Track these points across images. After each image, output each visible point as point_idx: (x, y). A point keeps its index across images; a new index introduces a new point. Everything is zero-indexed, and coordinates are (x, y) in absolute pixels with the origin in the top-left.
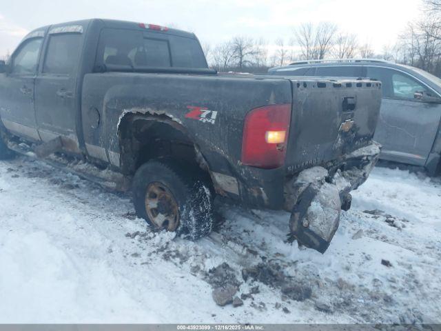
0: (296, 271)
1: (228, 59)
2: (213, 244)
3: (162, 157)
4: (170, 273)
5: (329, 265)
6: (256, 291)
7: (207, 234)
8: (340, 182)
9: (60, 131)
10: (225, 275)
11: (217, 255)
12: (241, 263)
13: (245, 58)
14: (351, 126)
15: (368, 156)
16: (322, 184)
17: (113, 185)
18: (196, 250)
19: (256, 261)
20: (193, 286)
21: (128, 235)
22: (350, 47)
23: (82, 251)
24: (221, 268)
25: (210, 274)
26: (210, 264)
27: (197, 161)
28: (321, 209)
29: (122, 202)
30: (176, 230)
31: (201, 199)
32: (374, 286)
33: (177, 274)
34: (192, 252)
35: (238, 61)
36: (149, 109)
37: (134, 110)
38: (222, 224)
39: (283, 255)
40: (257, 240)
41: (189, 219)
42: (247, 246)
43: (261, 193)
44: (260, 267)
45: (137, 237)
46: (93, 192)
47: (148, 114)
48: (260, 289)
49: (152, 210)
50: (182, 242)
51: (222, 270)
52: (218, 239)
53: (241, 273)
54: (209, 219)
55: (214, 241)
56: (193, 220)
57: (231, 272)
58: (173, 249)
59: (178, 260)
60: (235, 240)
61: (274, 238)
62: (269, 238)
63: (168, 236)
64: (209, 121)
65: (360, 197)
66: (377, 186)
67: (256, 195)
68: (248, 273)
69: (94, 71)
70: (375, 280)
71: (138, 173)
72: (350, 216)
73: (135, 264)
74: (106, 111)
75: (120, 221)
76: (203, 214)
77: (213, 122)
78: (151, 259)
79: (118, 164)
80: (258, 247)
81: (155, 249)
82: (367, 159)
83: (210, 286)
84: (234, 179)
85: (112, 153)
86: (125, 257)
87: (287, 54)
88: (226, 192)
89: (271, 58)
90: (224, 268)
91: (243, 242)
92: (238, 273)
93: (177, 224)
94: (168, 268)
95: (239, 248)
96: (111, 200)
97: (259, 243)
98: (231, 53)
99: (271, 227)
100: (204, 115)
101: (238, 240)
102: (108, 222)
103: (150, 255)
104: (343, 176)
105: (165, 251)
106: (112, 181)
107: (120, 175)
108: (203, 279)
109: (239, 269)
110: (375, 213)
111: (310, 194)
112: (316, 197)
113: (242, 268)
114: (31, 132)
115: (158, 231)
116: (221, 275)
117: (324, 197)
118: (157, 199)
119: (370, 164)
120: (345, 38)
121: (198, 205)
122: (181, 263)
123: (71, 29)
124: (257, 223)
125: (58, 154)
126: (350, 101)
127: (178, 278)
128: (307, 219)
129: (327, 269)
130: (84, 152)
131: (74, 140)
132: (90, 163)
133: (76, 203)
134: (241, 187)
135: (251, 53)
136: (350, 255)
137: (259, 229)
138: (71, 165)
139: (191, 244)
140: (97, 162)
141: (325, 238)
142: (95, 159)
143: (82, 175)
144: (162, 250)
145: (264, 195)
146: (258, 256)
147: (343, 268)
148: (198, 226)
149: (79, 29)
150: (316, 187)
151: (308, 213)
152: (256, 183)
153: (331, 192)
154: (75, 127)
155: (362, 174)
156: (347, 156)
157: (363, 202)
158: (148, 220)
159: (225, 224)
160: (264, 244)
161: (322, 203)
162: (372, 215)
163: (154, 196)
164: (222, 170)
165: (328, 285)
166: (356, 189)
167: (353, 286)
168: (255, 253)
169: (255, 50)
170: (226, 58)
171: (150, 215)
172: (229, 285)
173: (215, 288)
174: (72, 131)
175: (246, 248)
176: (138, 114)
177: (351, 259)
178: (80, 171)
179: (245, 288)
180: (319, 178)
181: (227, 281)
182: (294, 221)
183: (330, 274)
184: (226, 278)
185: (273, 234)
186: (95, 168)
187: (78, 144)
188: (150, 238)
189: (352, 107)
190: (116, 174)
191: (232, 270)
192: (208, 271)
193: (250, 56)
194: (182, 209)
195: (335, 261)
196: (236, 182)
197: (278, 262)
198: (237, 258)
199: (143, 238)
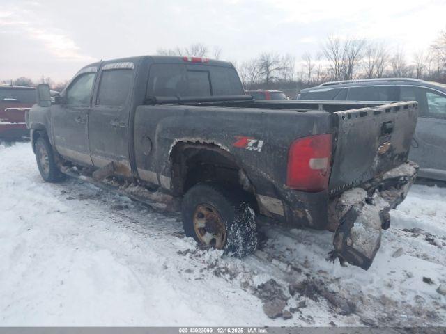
0: (339, 287)
1: (255, 75)
2: (258, 262)
3: (209, 180)
4: (223, 288)
5: (371, 282)
6: (303, 305)
7: (252, 252)
8: (379, 202)
9: (113, 157)
10: (273, 291)
11: (263, 272)
12: (286, 280)
13: (272, 74)
14: (388, 148)
15: (405, 176)
16: (363, 205)
17: (163, 206)
18: (243, 267)
19: (301, 278)
20: (245, 300)
21: (180, 253)
22: (380, 59)
23: (141, 267)
24: (269, 284)
25: (259, 290)
26: (258, 280)
27: (241, 183)
28: (363, 229)
29: (169, 222)
30: (223, 248)
31: (247, 219)
32: (416, 302)
33: (228, 289)
34: (240, 269)
35: (265, 77)
36: (199, 139)
37: (184, 139)
38: (265, 243)
39: (325, 272)
40: (300, 258)
41: (236, 238)
42: (291, 264)
43: (306, 214)
44: (305, 284)
45: (188, 255)
46: (142, 212)
47: (198, 142)
48: (306, 303)
49: (200, 229)
50: (229, 259)
51: (270, 286)
52: (262, 257)
53: (287, 289)
54: (254, 238)
55: (259, 258)
56: (240, 238)
57: (278, 288)
58: (222, 266)
59: (228, 276)
60: (278, 258)
61: (316, 256)
62: (311, 256)
63: (216, 254)
64: (256, 149)
65: (399, 215)
66: (415, 204)
67: (301, 215)
68: (295, 288)
69: (145, 103)
70: (417, 297)
71: (187, 195)
72: (389, 234)
73: (189, 279)
74: (158, 140)
75: (171, 239)
76: (248, 233)
77: (259, 150)
78: (203, 275)
79: (168, 188)
80: (301, 264)
81: (206, 266)
82: (405, 179)
83: (260, 300)
84: (279, 201)
85: (163, 178)
86: (180, 273)
87: (315, 68)
88: (271, 213)
89: (298, 73)
90: (272, 284)
91: (286, 260)
92: (285, 289)
93: (224, 242)
94: (220, 283)
95: (283, 266)
96: (159, 219)
97: (302, 261)
98: (257, 69)
99: (313, 245)
100: (250, 144)
101: (282, 258)
102: (160, 240)
103: (201, 271)
104: (382, 196)
105: (215, 268)
106: (163, 202)
107: (169, 197)
108: (253, 294)
109: (286, 285)
110: (414, 231)
111: (353, 216)
112: (358, 218)
113: (288, 284)
114: (84, 157)
115: (206, 248)
116: (270, 290)
117: (366, 218)
118: (205, 219)
119: (408, 184)
120: (374, 50)
121: (244, 225)
122: (231, 279)
123: (123, 65)
124: (300, 242)
125: (110, 178)
126: (388, 125)
127: (230, 293)
128: (351, 239)
129: (369, 286)
130: (136, 176)
131: (126, 165)
132: (140, 186)
133: (128, 223)
134: (286, 209)
135: (278, 69)
136: (392, 272)
137: (301, 248)
138: (123, 187)
139: (238, 262)
140: (148, 185)
141: (368, 256)
142: (146, 182)
143: (134, 197)
144: (212, 266)
145: (309, 217)
146: (302, 273)
147: (385, 285)
148: (244, 245)
149: (131, 65)
150: (357, 209)
151: (352, 232)
152: (302, 205)
153: (371, 213)
154: (127, 153)
155: (399, 194)
156: (385, 177)
157: (402, 221)
158: (196, 239)
159: (268, 242)
160: (306, 262)
161: (364, 224)
162: (412, 234)
163: (201, 216)
164: (268, 193)
165: (372, 301)
166: (394, 208)
167: (396, 302)
168: (299, 271)
169: (282, 66)
170: (252, 75)
171: (198, 234)
172: (277, 300)
173: (265, 302)
174: (125, 157)
175: (290, 266)
176: (189, 142)
177: (393, 276)
178: (131, 193)
179: (292, 303)
180: (359, 200)
181: (275, 296)
182: (338, 240)
183: (372, 290)
184: (274, 293)
185: (315, 252)
186: (146, 190)
187: (130, 169)
188: (200, 256)
189: (390, 131)
190: (166, 196)
191: (279, 286)
192: (257, 286)
193: (277, 72)
194: (229, 229)
195: (376, 279)
196: (282, 204)
197: (322, 278)
198: (283, 275)
199: (193, 255)
